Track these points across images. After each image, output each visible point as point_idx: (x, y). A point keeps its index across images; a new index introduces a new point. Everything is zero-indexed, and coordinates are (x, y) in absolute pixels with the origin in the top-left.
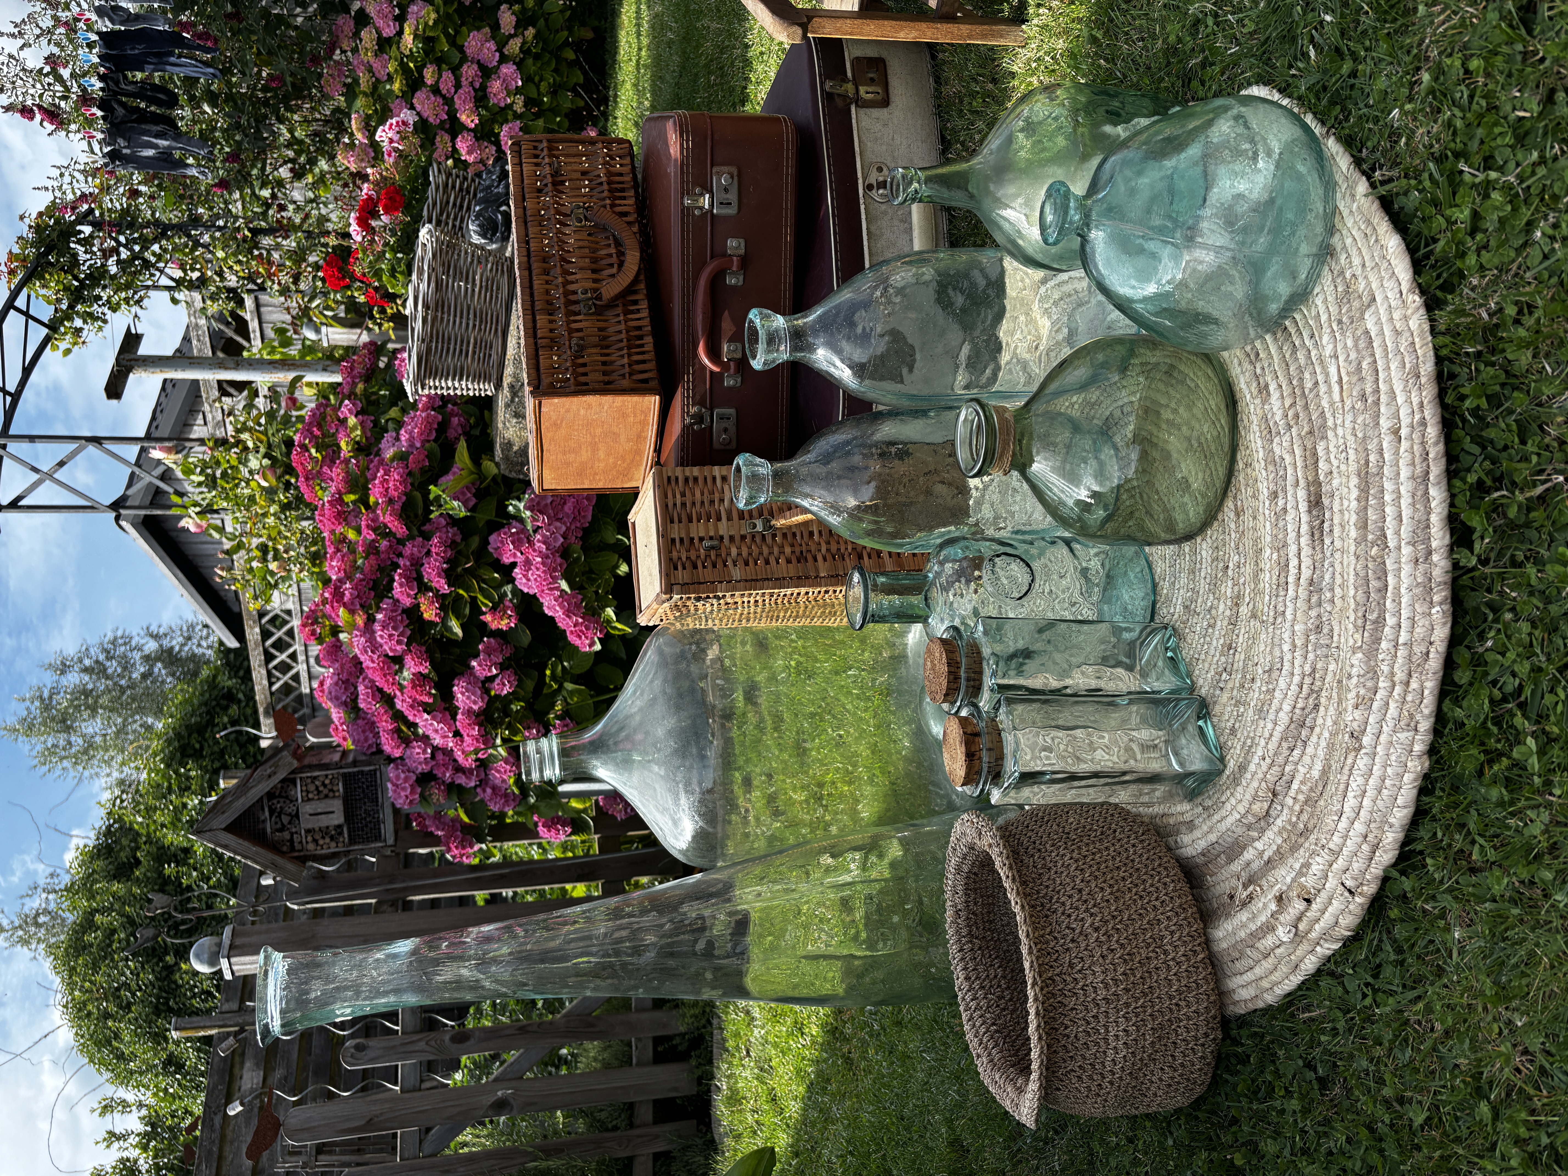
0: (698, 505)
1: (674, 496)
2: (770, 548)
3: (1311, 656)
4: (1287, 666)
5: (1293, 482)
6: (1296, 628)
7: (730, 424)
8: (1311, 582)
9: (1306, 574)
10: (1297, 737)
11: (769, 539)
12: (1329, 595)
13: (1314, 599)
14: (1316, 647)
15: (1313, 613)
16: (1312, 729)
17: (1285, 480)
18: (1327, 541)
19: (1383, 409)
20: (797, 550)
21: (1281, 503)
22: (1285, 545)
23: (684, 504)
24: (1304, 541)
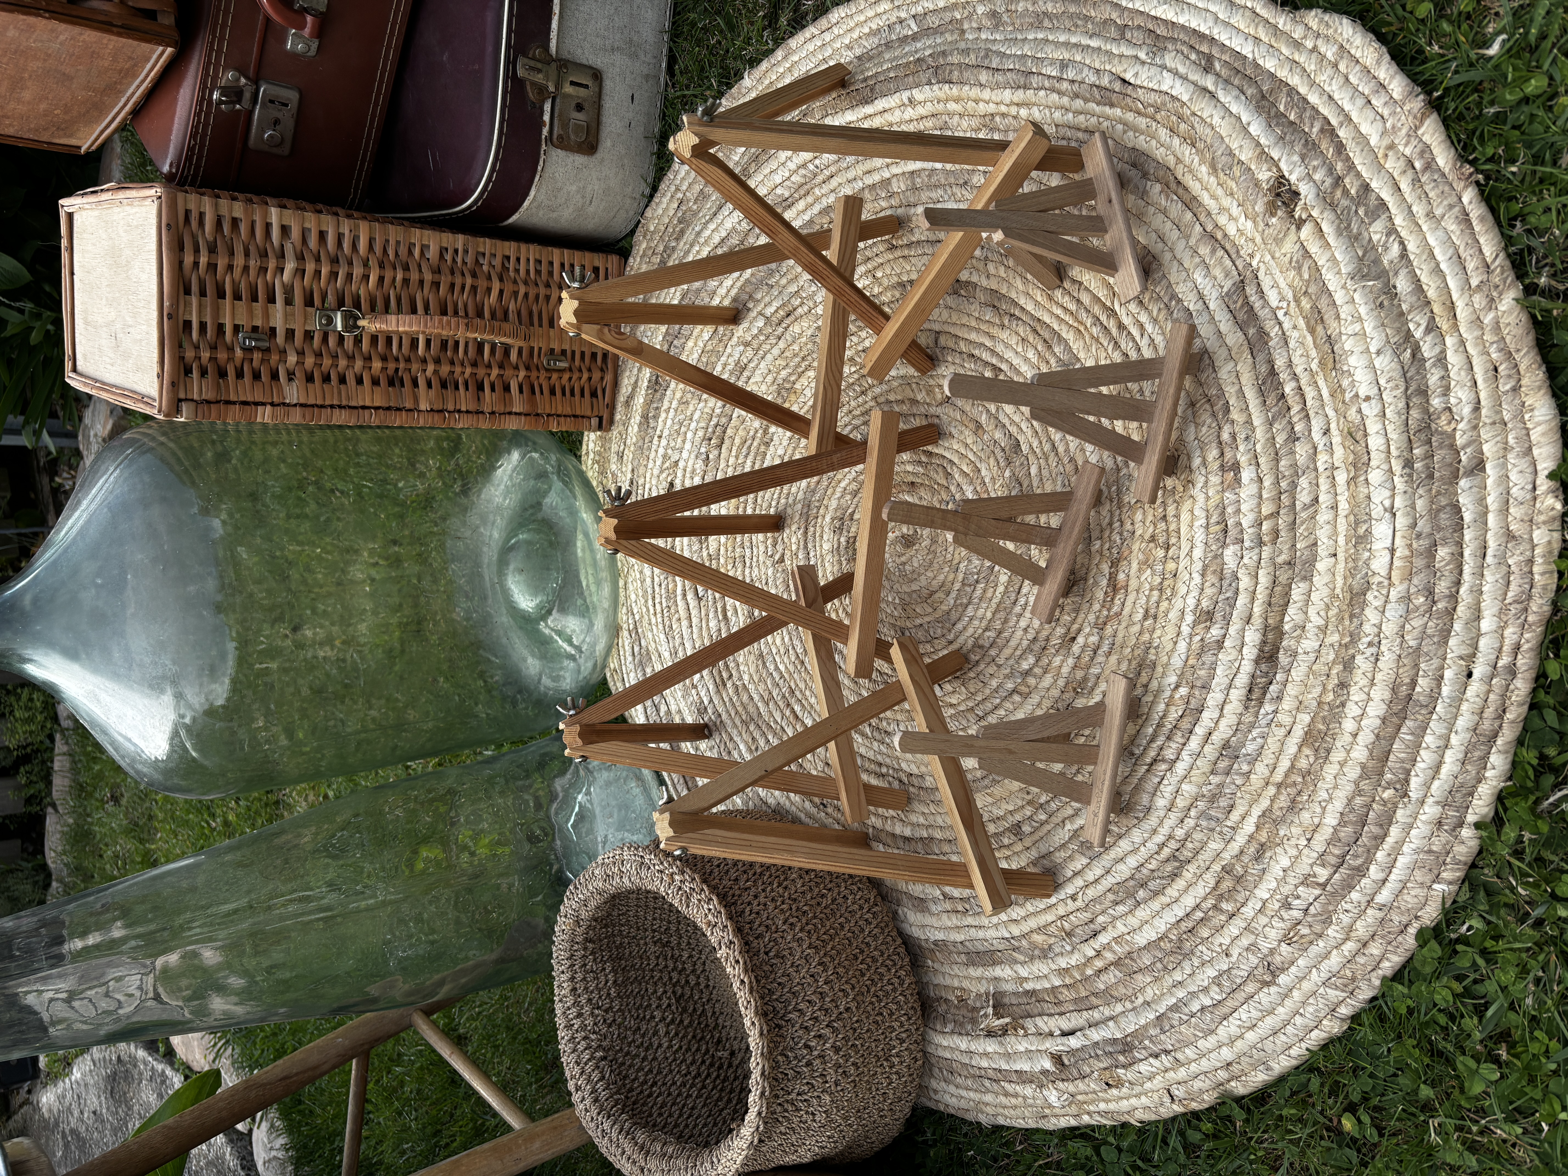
0: (237, 272)
1: (197, 251)
2: (351, 358)
3: (1190, 822)
4: (1153, 821)
5: (1245, 615)
6: (1184, 786)
7: (287, 116)
8: (1226, 745)
9: (1223, 732)
10: (1131, 895)
11: (349, 344)
12: (1245, 768)
13: (1222, 765)
14: (1202, 815)
15: (1215, 780)
16: (1156, 894)
17: (1233, 606)
18: (1268, 707)
19: (1457, 626)
20: (391, 366)
21: (1216, 632)
22: (1206, 687)
23: (212, 267)
24: (1237, 694)
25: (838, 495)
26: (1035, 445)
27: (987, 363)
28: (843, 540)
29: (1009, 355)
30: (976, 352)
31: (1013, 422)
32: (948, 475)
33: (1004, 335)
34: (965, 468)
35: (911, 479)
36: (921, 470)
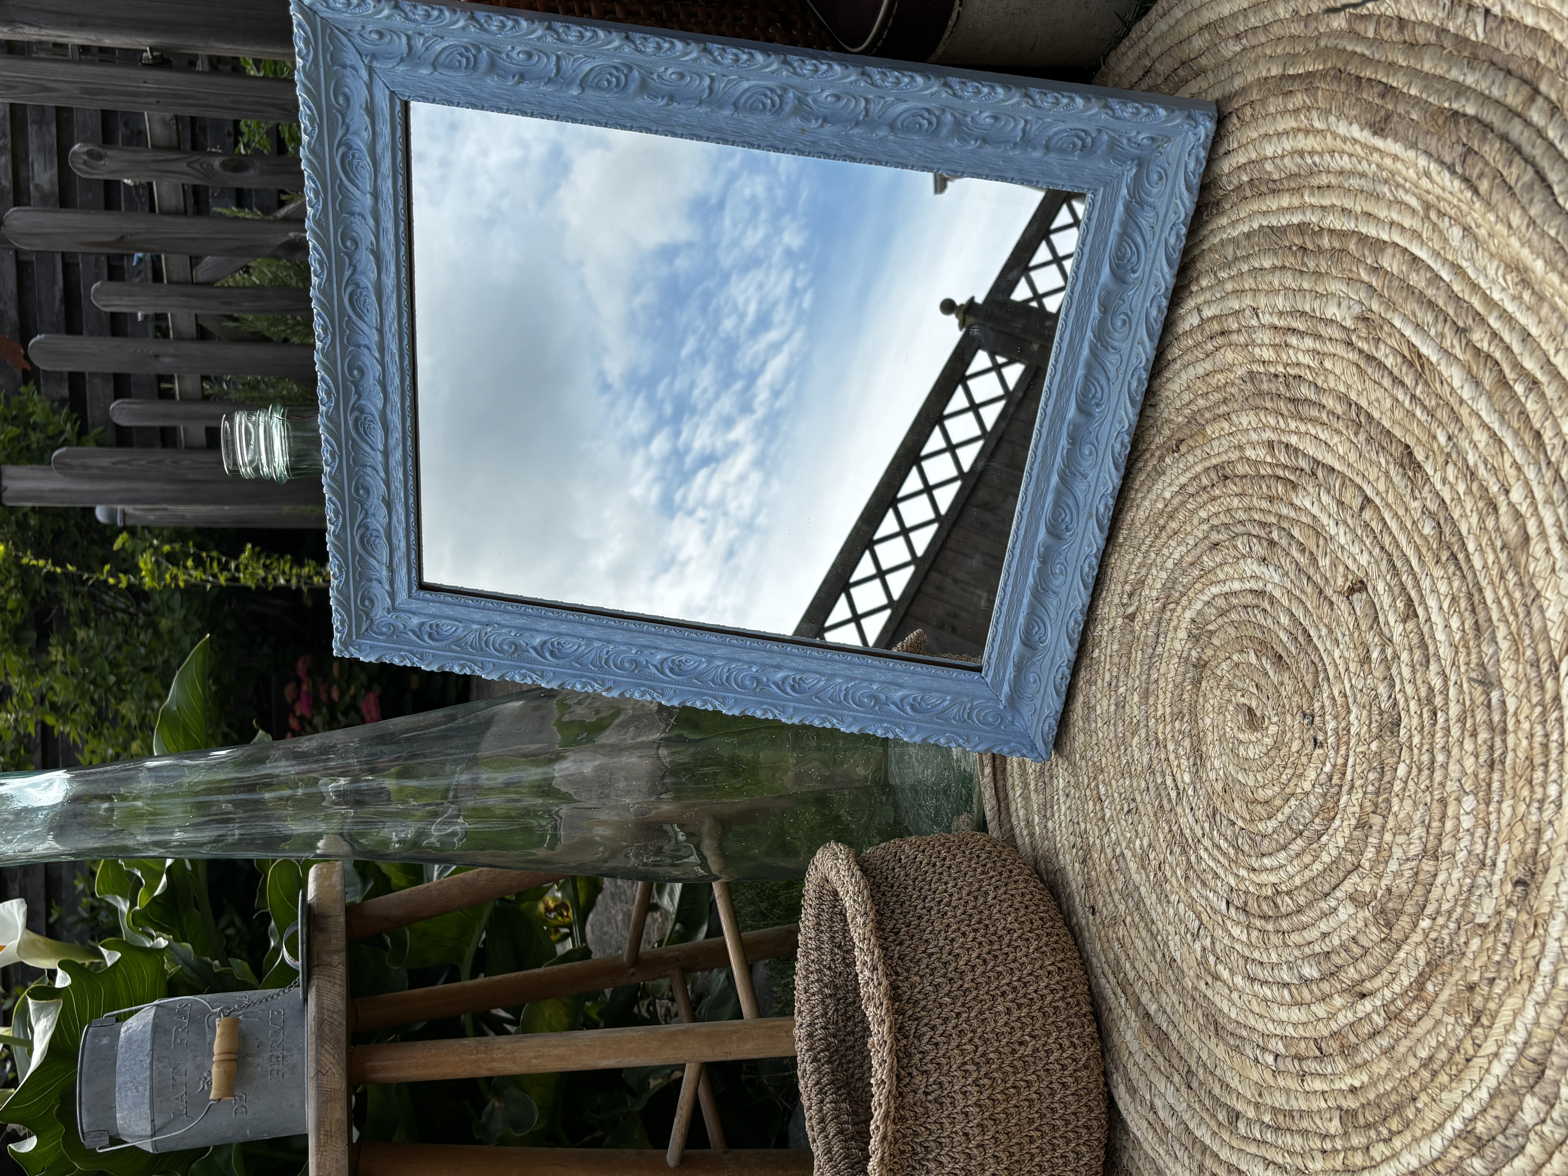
25: (1205, 598)
26: (1416, 740)
27: (1404, 588)
28: (1194, 653)
29: (1432, 602)
30: (1399, 564)
31: (1403, 690)
32: (1316, 685)
33: (1438, 572)
34: (1336, 693)
35: (1280, 650)
36: (1293, 649)
